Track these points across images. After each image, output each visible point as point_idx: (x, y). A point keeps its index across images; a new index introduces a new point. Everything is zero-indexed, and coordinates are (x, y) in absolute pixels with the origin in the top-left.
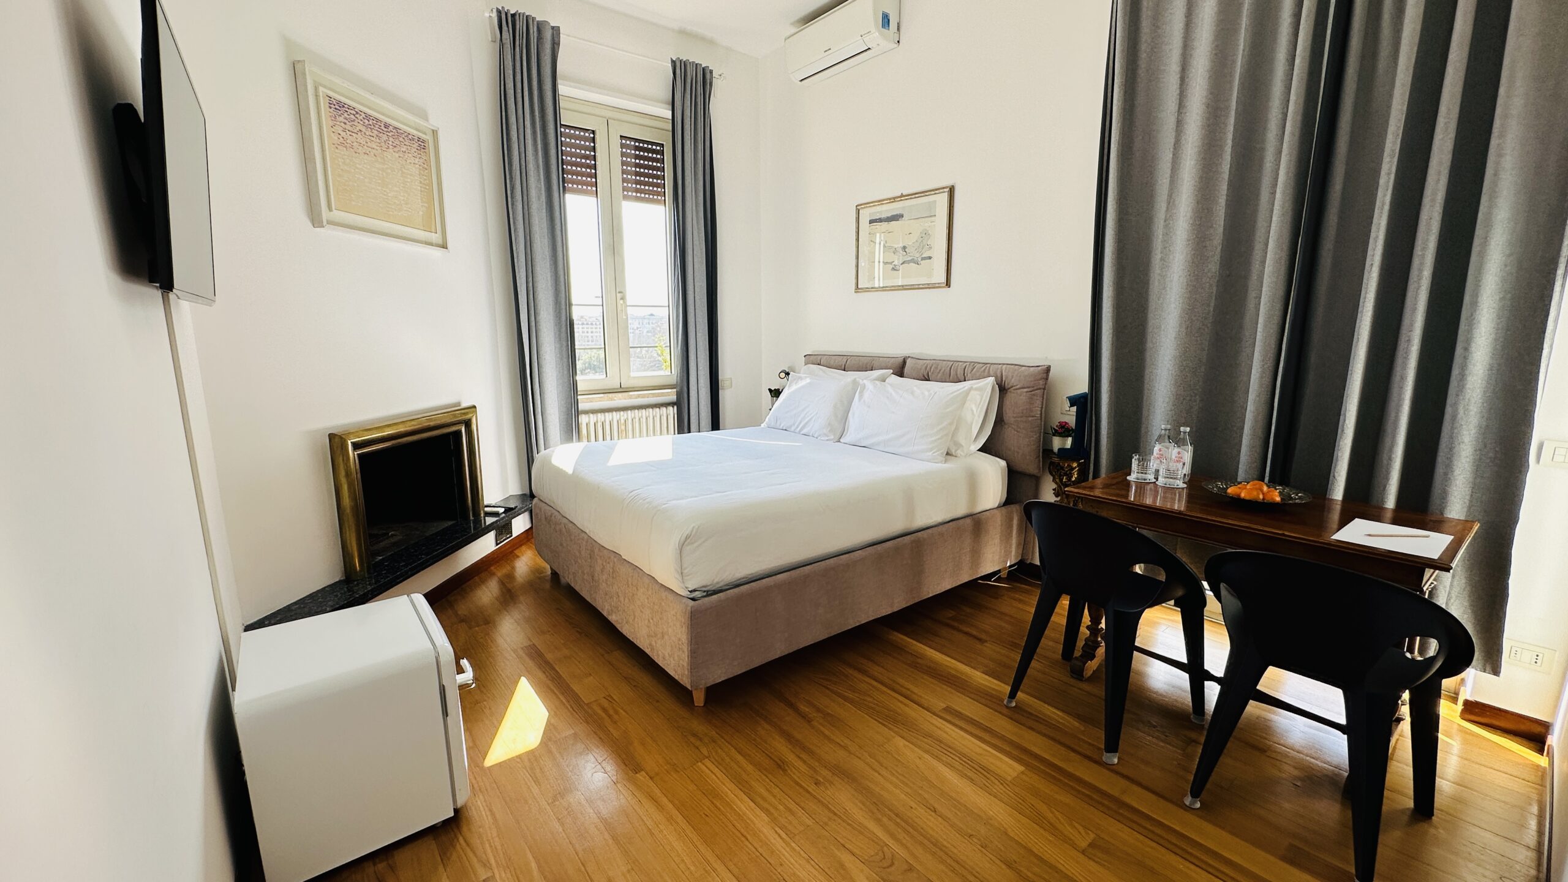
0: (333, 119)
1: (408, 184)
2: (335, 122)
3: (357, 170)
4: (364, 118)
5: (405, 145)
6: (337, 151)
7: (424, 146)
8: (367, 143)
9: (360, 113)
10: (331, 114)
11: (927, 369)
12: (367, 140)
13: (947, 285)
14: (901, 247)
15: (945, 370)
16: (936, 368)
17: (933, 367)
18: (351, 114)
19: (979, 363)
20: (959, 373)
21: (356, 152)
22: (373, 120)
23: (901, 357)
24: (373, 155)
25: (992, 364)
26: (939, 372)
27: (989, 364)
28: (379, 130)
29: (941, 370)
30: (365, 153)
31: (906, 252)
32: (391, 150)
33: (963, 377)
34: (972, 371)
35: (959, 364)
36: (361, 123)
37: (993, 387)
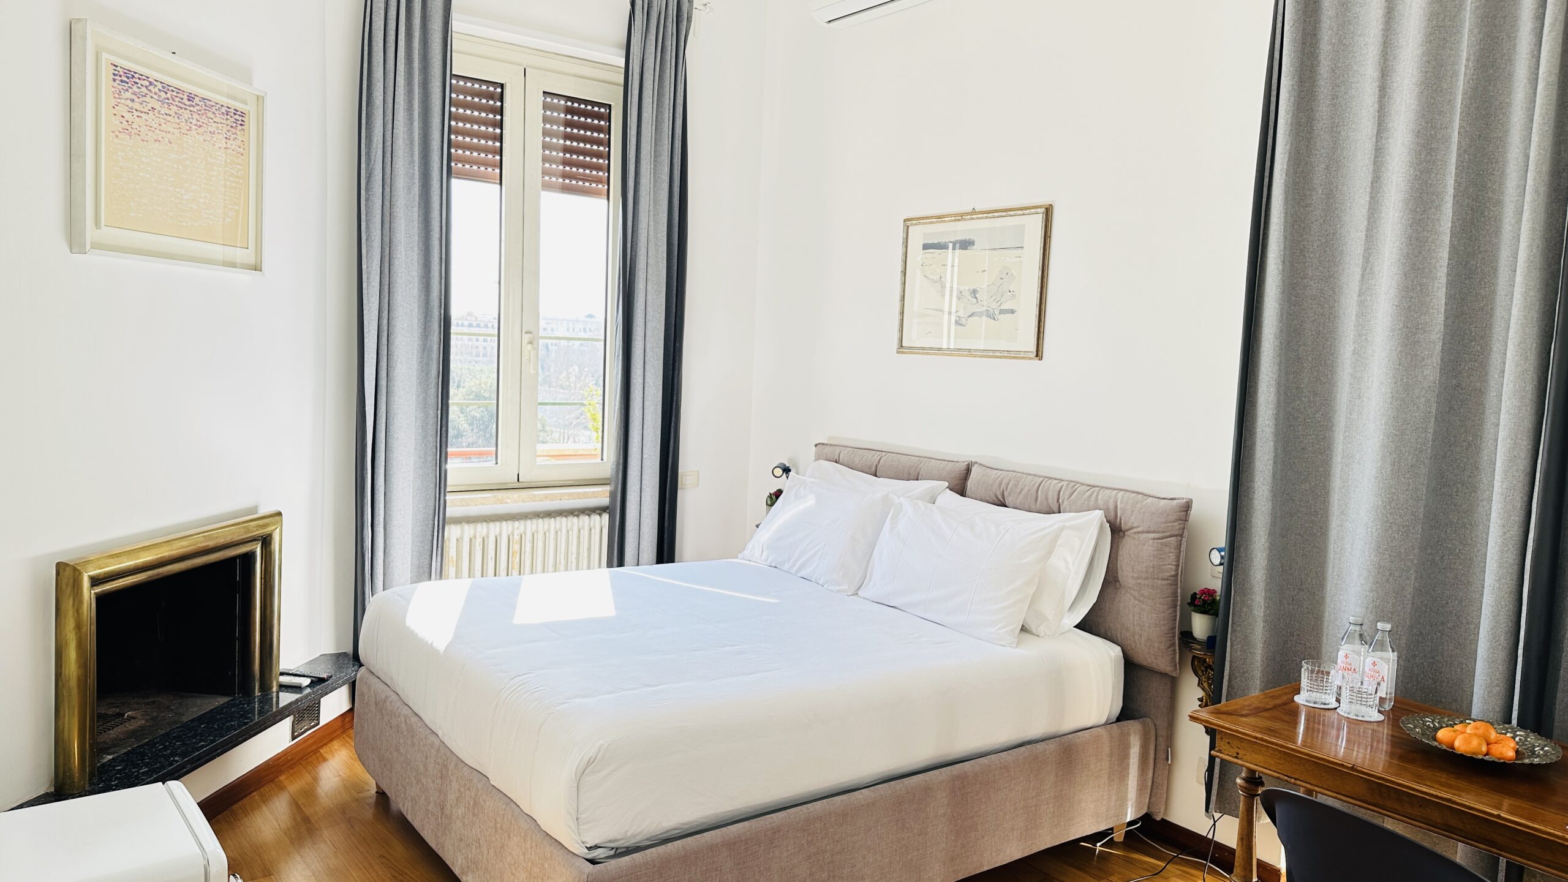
0: (117, 96)
1: (214, 179)
2: (119, 101)
3: (142, 166)
4: (160, 90)
5: (215, 122)
6: (116, 141)
7: (242, 121)
8: (160, 125)
9: (155, 83)
10: (114, 89)
11: (1002, 486)
12: (162, 121)
13: (1037, 355)
14: (969, 290)
15: (1029, 491)
16: (1016, 485)
17: (1011, 483)
18: (142, 85)
19: (1083, 484)
20: (1050, 497)
21: (143, 140)
22: (173, 91)
23: (964, 462)
24: (167, 142)
25: (1102, 487)
26: (1021, 492)
27: (1098, 487)
28: (180, 104)
29: (1022, 490)
30: (155, 141)
31: (976, 298)
32: (194, 132)
33: (1057, 505)
34: (1071, 496)
35: (1051, 483)
36: (156, 97)
37: (1101, 527)
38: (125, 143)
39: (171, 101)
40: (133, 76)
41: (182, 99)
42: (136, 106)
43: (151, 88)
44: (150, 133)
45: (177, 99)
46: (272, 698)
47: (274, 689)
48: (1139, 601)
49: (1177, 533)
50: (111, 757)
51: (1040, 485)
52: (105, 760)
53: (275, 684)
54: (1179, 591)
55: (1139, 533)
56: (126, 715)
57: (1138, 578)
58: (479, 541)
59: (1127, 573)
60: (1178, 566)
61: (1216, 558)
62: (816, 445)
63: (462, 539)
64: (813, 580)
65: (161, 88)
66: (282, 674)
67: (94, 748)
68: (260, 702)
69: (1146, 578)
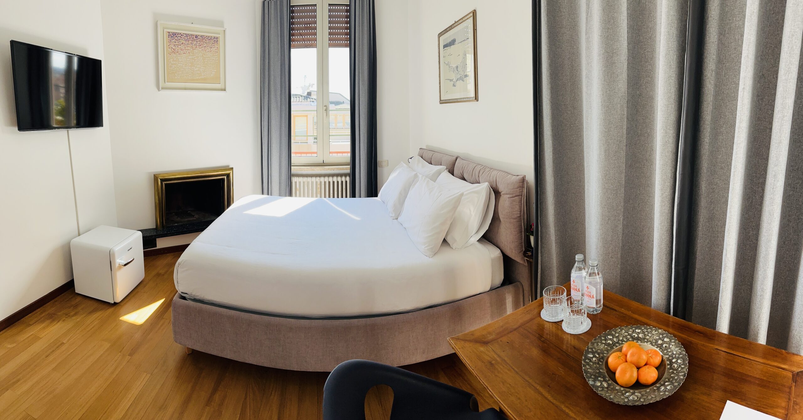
1: (206, 62)
2: (171, 43)
3: (179, 62)
5: (206, 43)
6: (170, 56)
7: (217, 40)
8: (185, 48)
9: (183, 35)
10: (169, 40)
12: (186, 46)
18: (178, 37)
21: (179, 54)
22: (190, 36)
24: (188, 53)
28: (192, 40)
30: (184, 53)
32: (198, 48)
38: (173, 56)
39: (189, 39)
40: (175, 34)
41: (193, 38)
42: (177, 43)
43: (182, 37)
44: (182, 51)
45: (191, 38)
65: (185, 36)
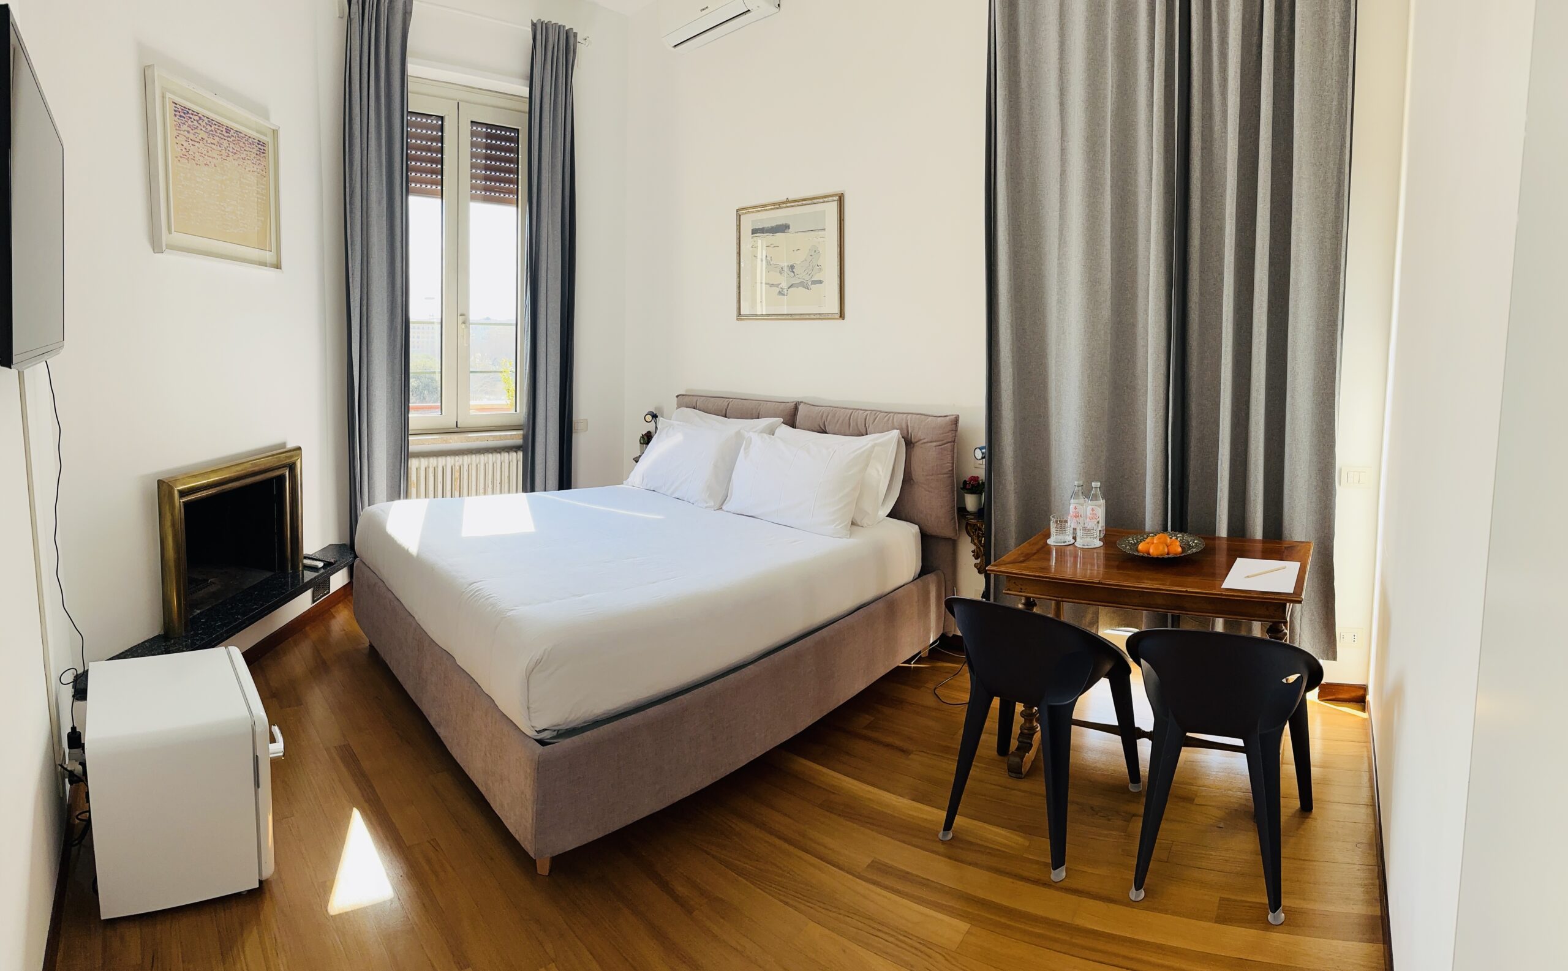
0: (177, 128)
1: (246, 195)
2: (179, 132)
3: (197, 185)
4: (205, 125)
5: (245, 150)
6: (180, 164)
7: (264, 150)
8: (208, 152)
9: (203, 118)
10: (175, 123)
11: (823, 418)
12: (210, 148)
13: (841, 316)
14: (788, 266)
15: (843, 420)
16: (834, 416)
17: (829, 416)
18: (194, 120)
19: (881, 412)
20: (859, 423)
21: (197, 164)
22: (215, 125)
23: (793, 402)
24: (212, 166)
25: (896, 413)
26: (838, 422)
27: (892, 413)
28: (220, 136)
29: (838, 420)
30: (205, 164)
31: (793, 272)
32: (231, 158)
33: (865, 429)
34: (874, 422)
35: (859, 413)
36: (204, 129)
37: (899, 441)
39: (214, 133)
40: (188, 113)
41: (222, 131)
42: (191, 136)
43: (200, 122)
44: (201, 158)
45: (219, 131)
46: (299, 575)
47: (301, 569)
48: (929, 491)
49: (950, 440)
50: (199, 611)
51: (851, 415)
52: (196, 614)
53: (301, 565)
54: (955, 481)
55: (925, 443)
56: (209, 581)
57: (927, 476)
58: (431, 470)
59: (918, 474)
60: (953, 463)
61: (979, 454)
62: (677, 396)
63: (420, 468)
64: (685, 499)
65: (208, 123)
66: (305, 558)
67: (188, 602)
68: (292, 577)
69: (932, 475)
